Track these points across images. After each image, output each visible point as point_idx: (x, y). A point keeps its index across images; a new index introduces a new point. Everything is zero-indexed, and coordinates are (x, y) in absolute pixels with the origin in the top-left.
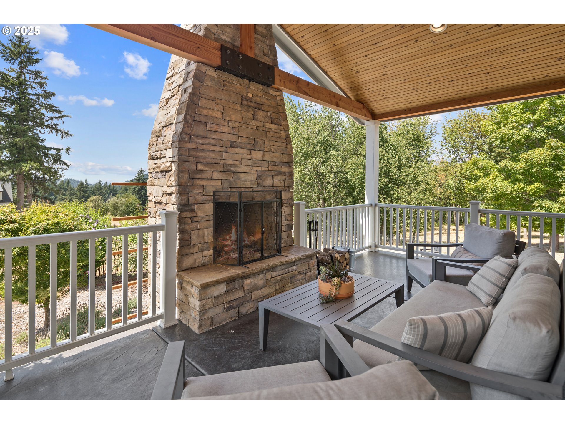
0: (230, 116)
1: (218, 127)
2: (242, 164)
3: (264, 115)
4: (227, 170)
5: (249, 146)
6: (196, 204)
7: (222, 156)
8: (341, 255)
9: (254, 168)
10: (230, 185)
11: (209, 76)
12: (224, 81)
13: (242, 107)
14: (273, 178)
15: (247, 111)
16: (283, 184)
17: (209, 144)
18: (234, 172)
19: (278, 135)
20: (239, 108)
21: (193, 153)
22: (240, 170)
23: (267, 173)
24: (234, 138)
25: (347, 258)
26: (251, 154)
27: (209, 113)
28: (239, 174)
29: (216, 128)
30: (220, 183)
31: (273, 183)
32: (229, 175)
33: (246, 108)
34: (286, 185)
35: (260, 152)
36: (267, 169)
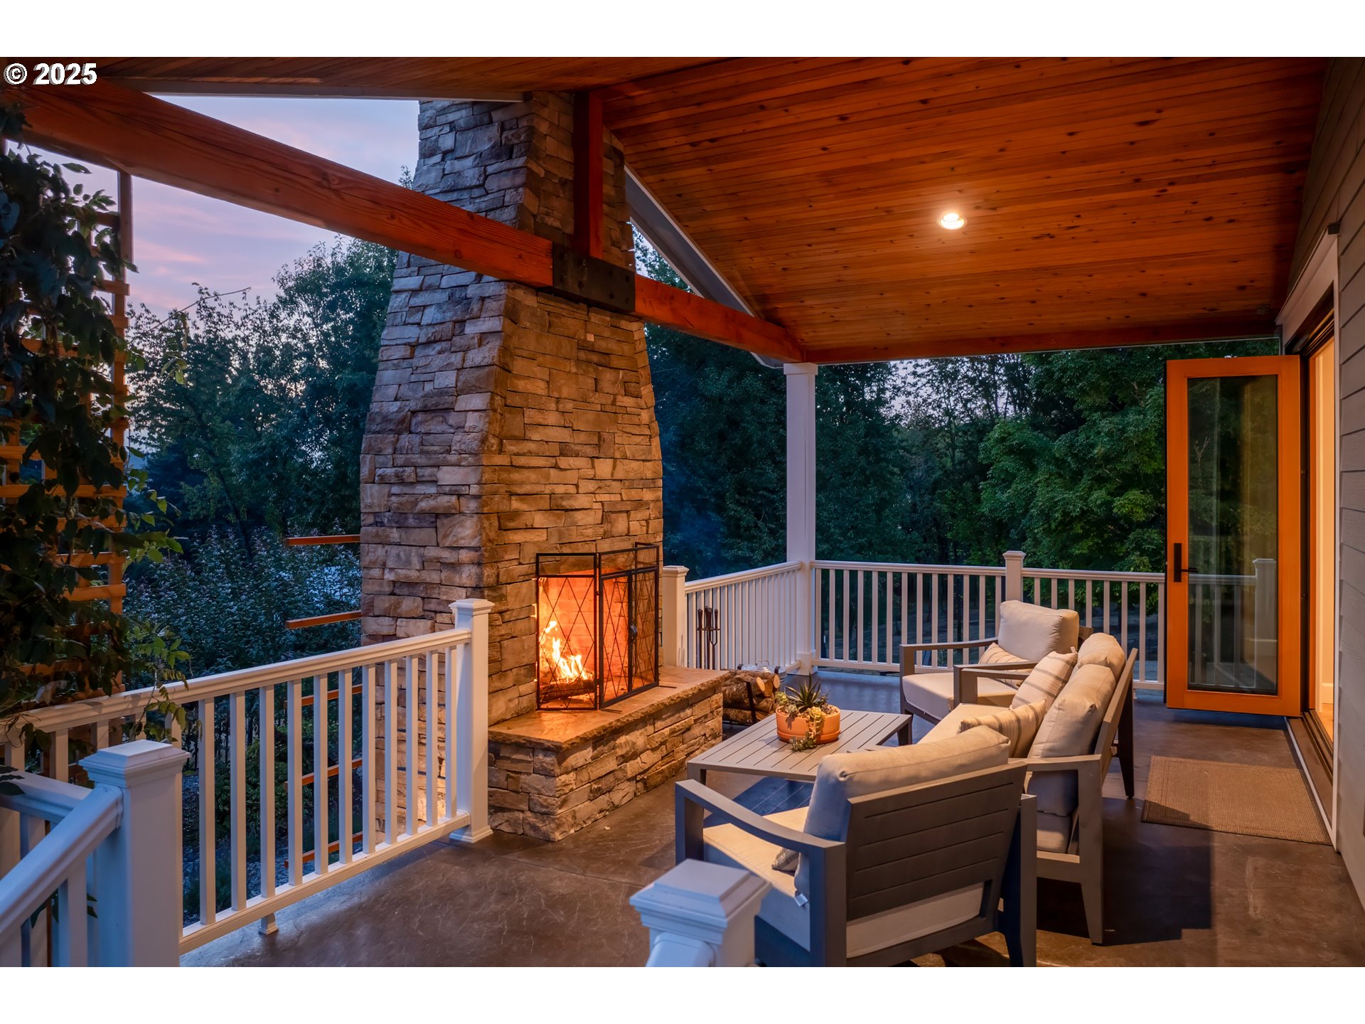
0: (560, 392)
1: (541, 416)
2: (580, 491)
3: (613, 379)
4: (557, 508)
5: (590, 451)
6: (509, 584)
7: (547, 477)
8: (766, 681)
9: (599, 498)
10: (560, 540)
11: (528, 306)
12: (549, 313)
13: (577, 366)
14: (628, 517)
15: (586, 373)
16: (645, 528)
17: (530, 453)
18: (567, 510)
19: (636, 420)
20: (574, 370)
21: (504, 475)
22: (576, 505)
23: (619, 507)
24: (564, 435)
25: (776, 687)
26: (593, 467)
27: (528, 386)
28: (574, 512)
29: (539, 418)
30: (544, 537)
31: (629, 528)
32: (559, 517)
33: (584, 367)
34: (650, 532)
35: (608, 460)
36: (618, 498)
